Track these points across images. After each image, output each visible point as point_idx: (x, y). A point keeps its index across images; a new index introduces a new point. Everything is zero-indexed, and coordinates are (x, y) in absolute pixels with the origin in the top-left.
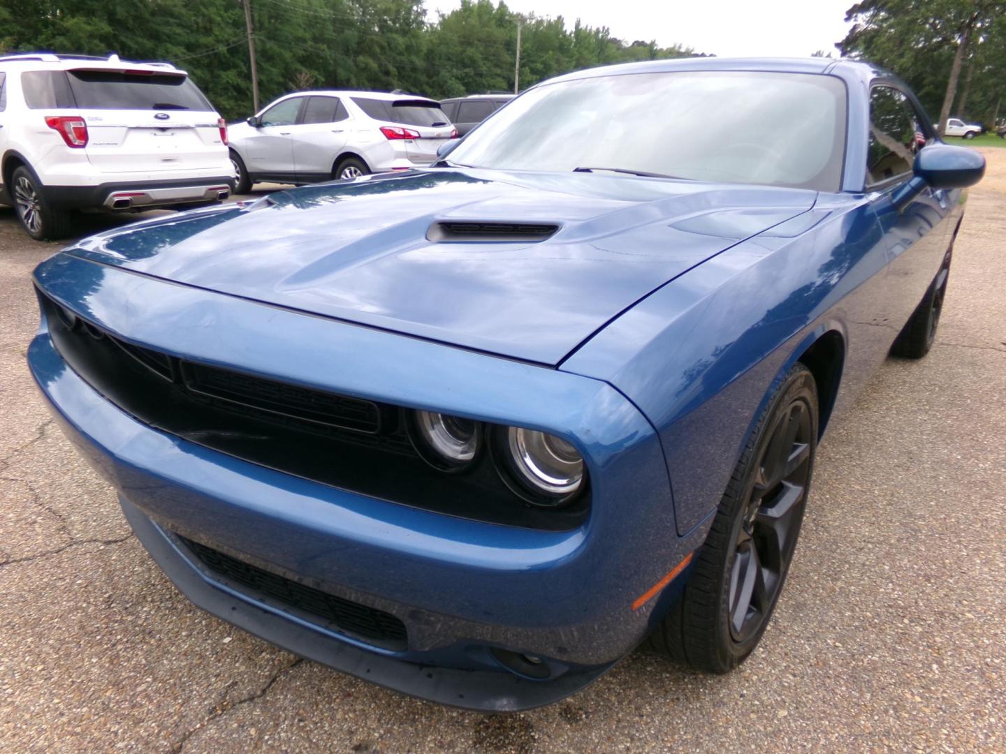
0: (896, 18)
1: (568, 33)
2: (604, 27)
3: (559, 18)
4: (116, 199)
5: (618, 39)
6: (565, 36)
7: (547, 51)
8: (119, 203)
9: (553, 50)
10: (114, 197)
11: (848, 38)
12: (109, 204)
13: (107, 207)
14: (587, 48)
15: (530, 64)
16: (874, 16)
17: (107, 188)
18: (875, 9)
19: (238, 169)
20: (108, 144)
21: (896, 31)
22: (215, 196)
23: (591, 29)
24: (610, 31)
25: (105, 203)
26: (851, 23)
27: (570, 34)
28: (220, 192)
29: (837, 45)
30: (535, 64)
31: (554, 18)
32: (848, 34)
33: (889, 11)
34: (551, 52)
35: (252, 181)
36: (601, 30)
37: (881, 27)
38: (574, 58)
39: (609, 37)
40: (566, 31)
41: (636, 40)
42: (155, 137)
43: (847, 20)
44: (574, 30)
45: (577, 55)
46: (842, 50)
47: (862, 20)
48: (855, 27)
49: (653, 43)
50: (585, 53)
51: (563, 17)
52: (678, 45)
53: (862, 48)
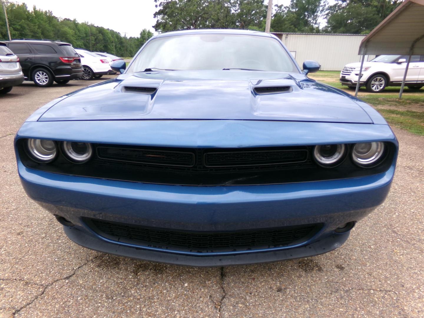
0: (171, 18)
1: (30, 12)
2: (49, 11)
3: (24, 4)
5: (56, 17)
6: (29, 13)
7: (21, 20)
9: (24, 20)
11: (156, 25)
14: (42, 20)
15: (12, 26)
16: (163, 17)
18: (163, 14)
21: (172, 23)
23: (42, 11)
24: (52, 13)
26: (156, 19)
27: (32, 13)
29: (153, 27)
30: (15, 26)
31: (21, 4)
32: (156, 23)
33: (168, 16)
34: (23, 20)
36: (48, 12)
37: (166, 21)
38: (37, 24)
39: (53, 15)
40: (29, 11)
41: (66, 18)
43: (155, 17)
44: (33, 11)
45: (38, 23)
46: (155, 29)
47: (160, 17)
48: (158, 21)
49: (75, 20)
50: (42, 22)
51: (25, 3)
52: (86, 22)
53: (162, 28)
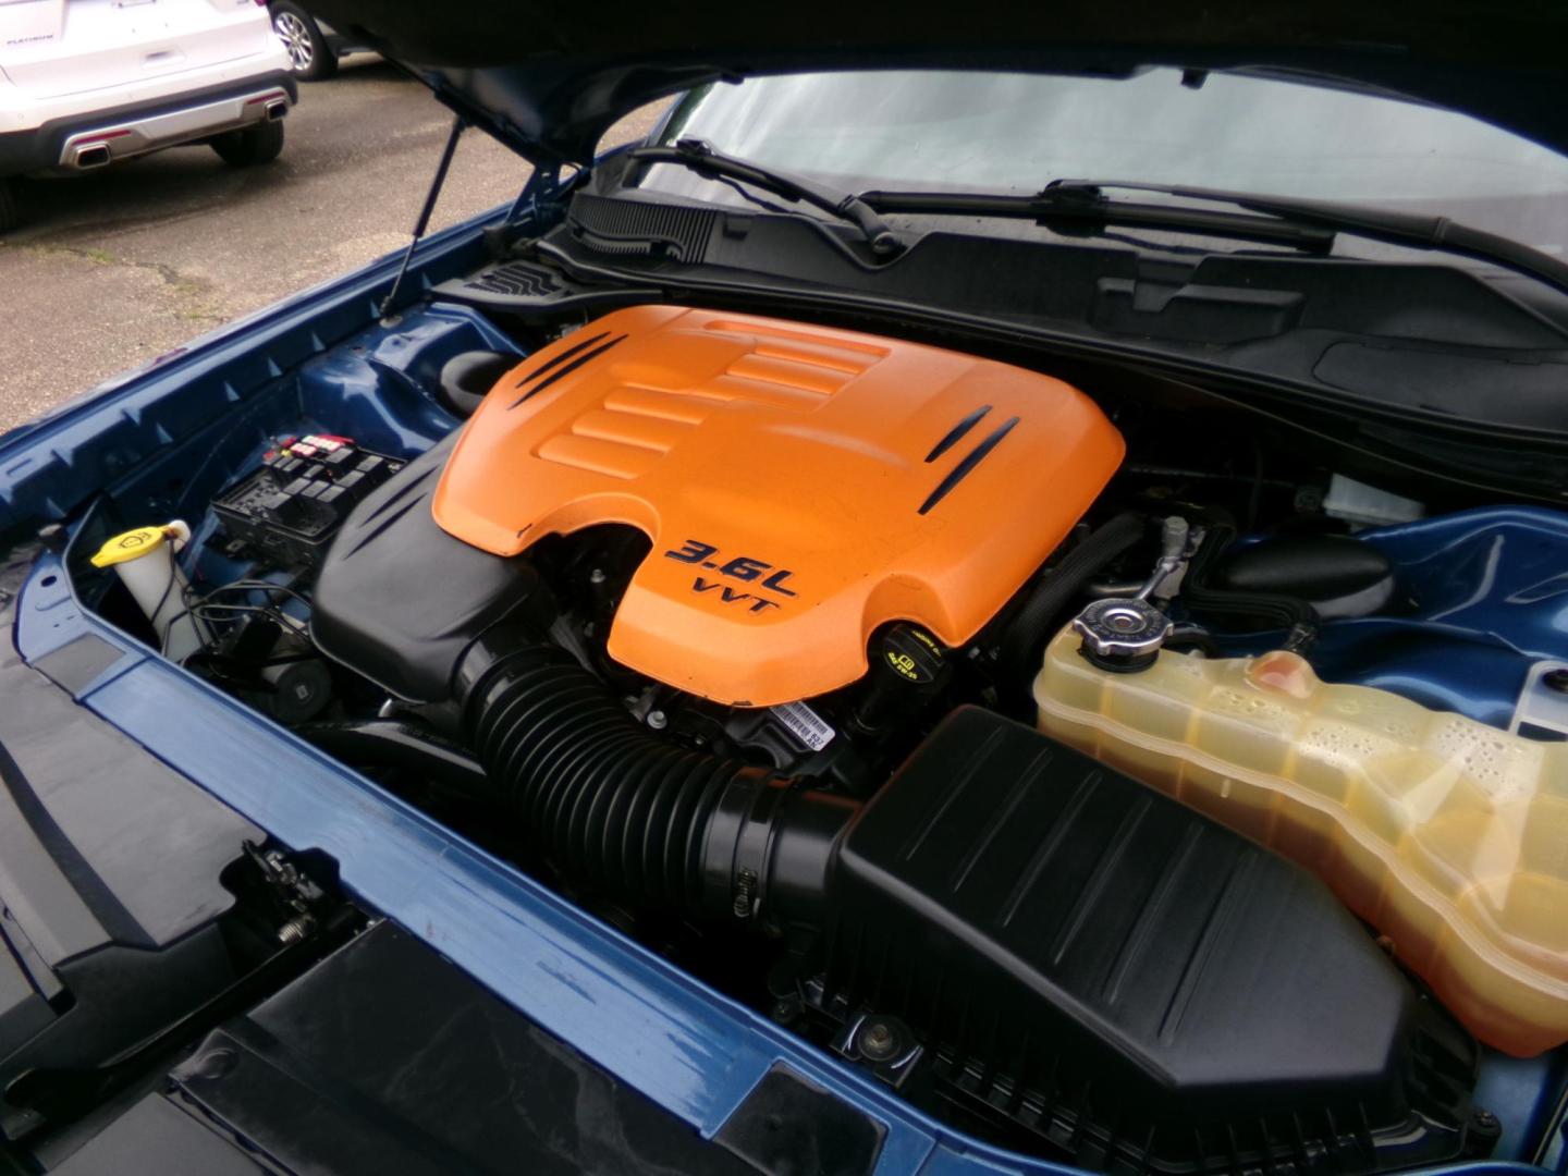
4: (80, 149)
8: (87, 157)
10: (76, 145)
12: (70, 161)
13: (66, 167)
17: (56, 131)
19: (304, 30)
20: (35, 39)
22: (263, 114)
25: (62, 160)
28: (269, 104)
35: (334, 53)
42: (119, 11)
